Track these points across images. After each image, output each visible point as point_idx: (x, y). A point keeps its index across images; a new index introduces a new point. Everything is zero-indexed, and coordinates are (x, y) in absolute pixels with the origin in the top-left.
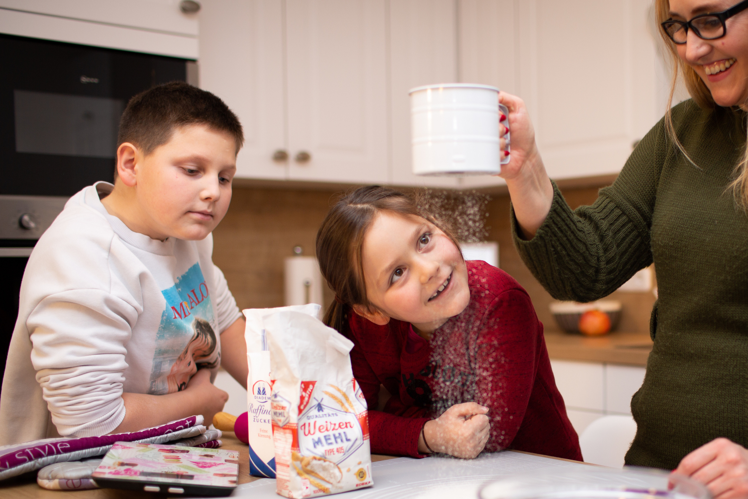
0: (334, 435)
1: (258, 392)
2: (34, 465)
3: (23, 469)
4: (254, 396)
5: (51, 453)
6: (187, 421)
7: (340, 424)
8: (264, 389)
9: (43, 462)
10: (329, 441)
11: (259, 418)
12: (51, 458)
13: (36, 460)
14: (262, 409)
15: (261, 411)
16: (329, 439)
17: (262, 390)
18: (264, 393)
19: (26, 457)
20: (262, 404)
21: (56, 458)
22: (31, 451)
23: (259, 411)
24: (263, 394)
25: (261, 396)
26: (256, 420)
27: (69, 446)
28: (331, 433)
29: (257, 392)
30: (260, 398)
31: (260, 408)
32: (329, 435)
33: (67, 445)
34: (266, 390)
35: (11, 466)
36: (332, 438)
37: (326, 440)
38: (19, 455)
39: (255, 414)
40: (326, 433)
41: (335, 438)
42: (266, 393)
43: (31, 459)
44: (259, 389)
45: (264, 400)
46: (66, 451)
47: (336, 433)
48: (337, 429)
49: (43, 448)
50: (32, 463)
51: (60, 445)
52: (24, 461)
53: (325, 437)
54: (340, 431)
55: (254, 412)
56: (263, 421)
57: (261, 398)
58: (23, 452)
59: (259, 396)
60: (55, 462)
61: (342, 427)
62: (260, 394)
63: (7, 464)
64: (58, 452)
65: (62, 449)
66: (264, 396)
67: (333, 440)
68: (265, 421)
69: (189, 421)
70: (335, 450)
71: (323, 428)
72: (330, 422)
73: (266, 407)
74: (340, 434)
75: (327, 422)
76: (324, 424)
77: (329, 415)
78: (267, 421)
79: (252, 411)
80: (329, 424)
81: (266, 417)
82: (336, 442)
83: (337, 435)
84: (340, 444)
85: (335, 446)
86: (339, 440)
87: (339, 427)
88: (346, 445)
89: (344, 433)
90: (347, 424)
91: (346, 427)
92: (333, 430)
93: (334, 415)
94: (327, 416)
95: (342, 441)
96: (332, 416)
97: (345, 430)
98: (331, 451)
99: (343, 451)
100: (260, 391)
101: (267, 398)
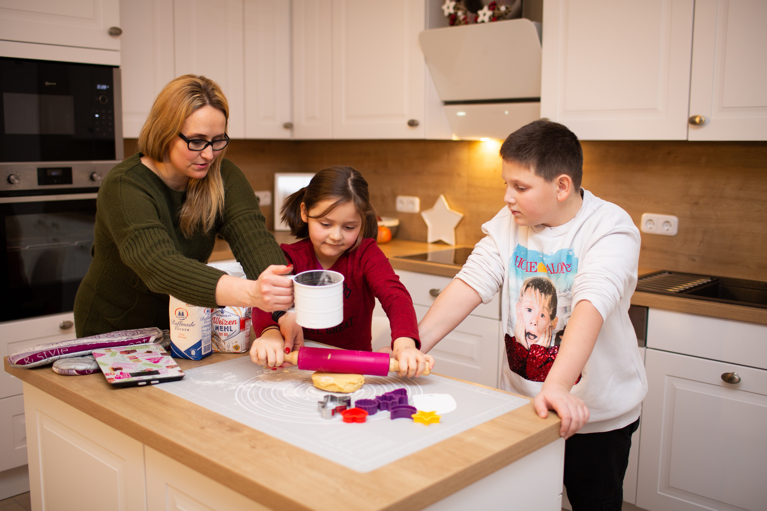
0: (225, 327)
1: (179, 314)
2: (47, 361)
3: (41, 363)
4: (176, 316)
5: (56, 354)
7: (230, 321)
8: (183, 313)
9: (52, 359)
10: (222, 329)
11: (179, 328)
12: (57, 357)
13: (48, 358)
14: (181, 323)
15: (181, 324)
16: (222, 328)
17: (181, 313)
18: (183, 315)
19: (43, 357)
20: (181, 321)
21: (60, 357)
22: (46, 353)
23: (179, 324)
25: (181, 316)
26: (177, 329)
27: (67, 350)
28: (223, 325)
29: (178, 314)
30: (180, 317)
31: (180, 323)
32: (222, 326)
33: (66, 350)
34: (184, 313)
35: (34, 361)
36: (224, 328)
37: (220, 328)
38: (39, 356)
39: (176, 326)
40: (221, 325)
42: (184, 315)
43: (45, 358)
44: (179, 312)
45: (183, 319)
46: (65, 353)
47: (226, 326)
49: (52, 351)
50: (46, 360)
51: (62, 350)
52: (41, 359)
53: (220, 326)
54: (229, 325)
55: (176, 324)
56: (181, 329)
58: (42, 354)
59: (179, 316)
60: (59, 359)
61: (230, 323)
62: (180, 315)
63: (32, 360)
64: (61, 354)
65: (62, 352)
66: (183, 316)
67: (223, 329)
68: (183, 330)
70: (223, 334)
71: (220, 322)
72: (225, 320)
73: (184, 322)
74: (228, 327)
75: (223, 320)
76: (222, 320)
77: (226, 316)
78: (184, 330)
79: (175, 324)
80: (224, 321)
81: (184, 327)
82: (225, 331)
83: (226, 327)
84: (226, 332)
85: (223, 332)
86: (226, 330)
87: (229, 323)
88: (229, 333)
89: (230, 327)
90: (234, 322)
91: (233, 324)
92: (225, 324)
93: (229, 316)
94: (225, 316)
95: (228, 330)
96: (228, 316)
97: (231, 325)
98: (221, 334)
99: (227, 335)
100: (180, 314)
101: (185, 318)
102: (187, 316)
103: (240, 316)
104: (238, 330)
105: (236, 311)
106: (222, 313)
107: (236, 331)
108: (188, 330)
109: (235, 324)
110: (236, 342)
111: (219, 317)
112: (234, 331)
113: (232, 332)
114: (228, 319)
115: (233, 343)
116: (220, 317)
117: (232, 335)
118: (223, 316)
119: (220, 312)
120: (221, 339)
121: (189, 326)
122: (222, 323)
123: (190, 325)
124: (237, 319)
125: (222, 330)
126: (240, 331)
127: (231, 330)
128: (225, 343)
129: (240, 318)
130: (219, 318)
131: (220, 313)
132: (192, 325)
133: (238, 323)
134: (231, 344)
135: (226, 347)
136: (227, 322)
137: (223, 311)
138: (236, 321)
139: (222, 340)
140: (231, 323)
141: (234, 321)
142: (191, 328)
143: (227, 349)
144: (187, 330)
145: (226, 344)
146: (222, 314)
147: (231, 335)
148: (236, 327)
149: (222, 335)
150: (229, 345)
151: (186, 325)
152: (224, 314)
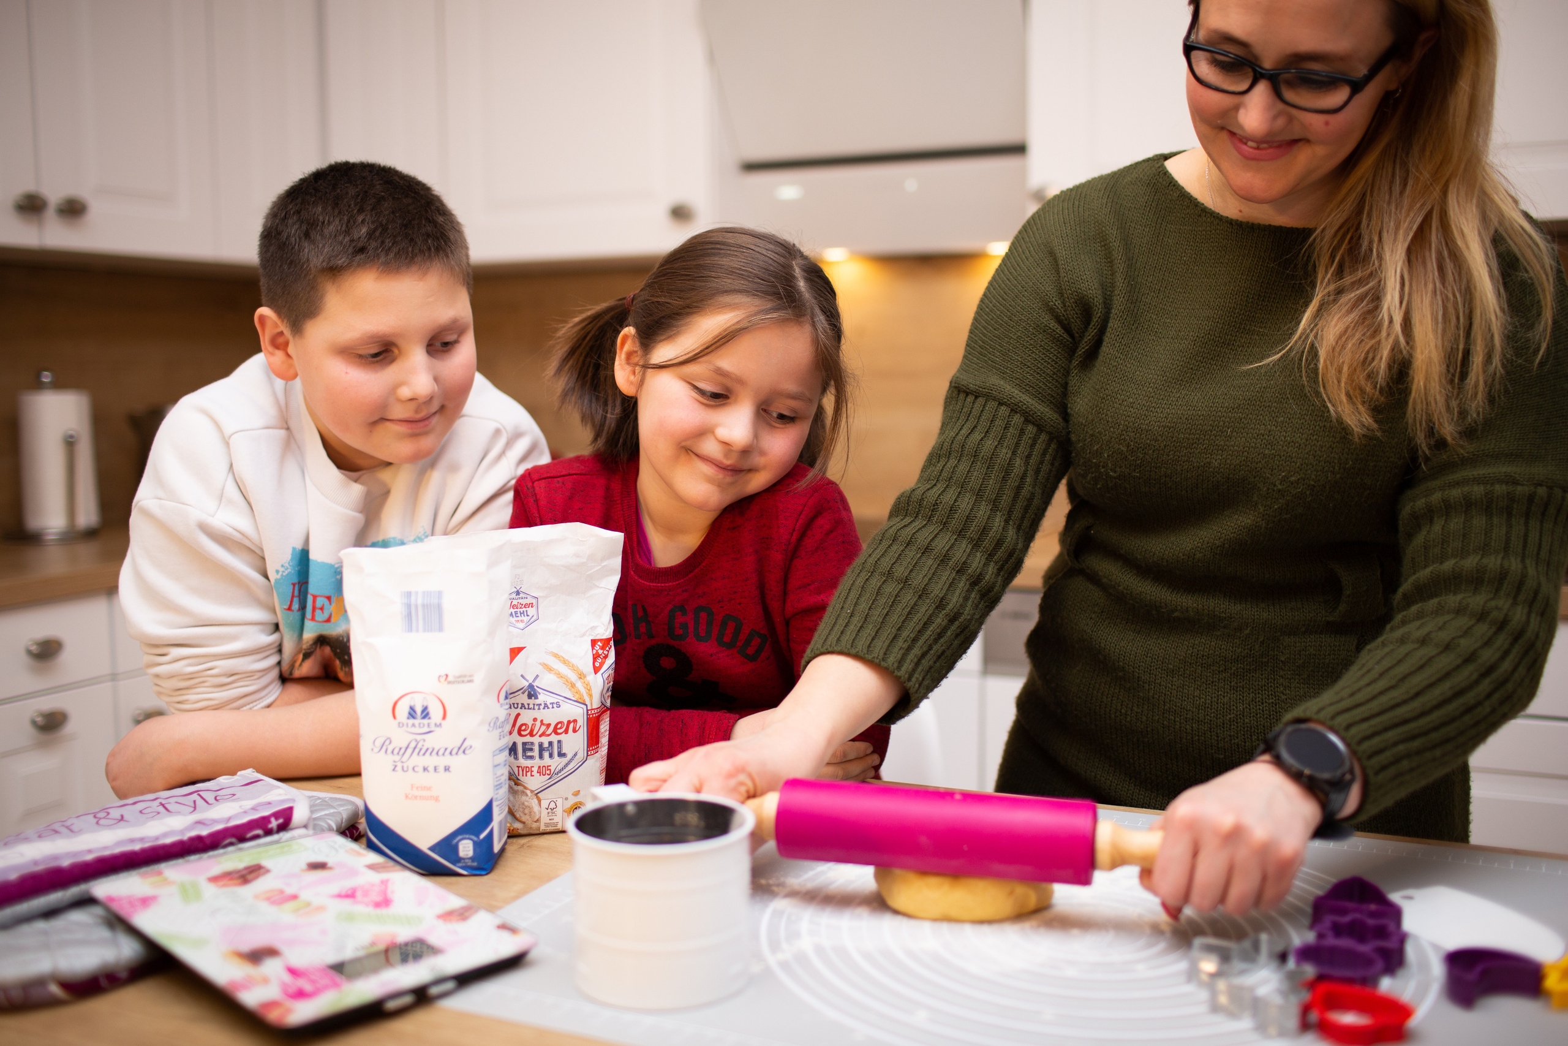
0: (541, 745)
1: (410, 714)
4: (397, 722)
6: (273, 819)
7: (557, 724)
8: (425, 709)
10: (529, 754)
11: (410, 763)
14: (419, 746)
15: (417, 750)
16: (531, 750)
17: (419, 710)
18: (425, 714)
20: (419, 737)
23: (410, 751)
24: (424, 718)
25: (416, 722)
26: (399, 768)
28: (536, 740)
29: (406, 714)
30: (413, 725)
31: (413, 745)
32: (532, 743)
34: (428, 709)
36: (536, 748)
37: (525, 750)
39: (397, 758)
40: (528, 739)
41: (542, 749)
42: (432, 714)
44: (413, 707)
45: (426, 729)
47: (545, 741)
48: (549, 735)
53: (524, 744)
54: (554, 738)
55: (396, 751)
56: (419, 769)
57: (417, 725)
59: (411, 721)
61: (558, 731)
62: (414, 718)
66: (426, 721)
67: (536, 753)
68: (425, 769)
69: (277, 819)
70: (535, 769)
71: (524, 730)
72: (542, 721)
73: (431, 741)
74: (551, 743)
75: (535, 720)
76: (530, 724)
77: (546, 706)
78: (431, 769)
79: (390, 751)
80: (538, 723)
81: (430, 761)
82: (541, 757)
83: (546, 745)
84: (547, 761)
85: (536, 763)
86: (546, 754)
87: (555, 731)
88: (556, 763)
89: (559, 742)
90: (568, 726)
91: (566, 732)
92: (540, 736)
93: (555, 706)
94: (542, 707)
95: (551, 756)
96: (550, 706)
97: (562, 737)
98: (528, 770)
99: (548, 772)
100: (415, 712)
101: (432, 725)
102: (444, 718)
103: (588, 703)
104: (581, 755)
105: (573, 685)
106: (530, 696)
107: (575, 755)
108: (447, 769)
109: (575, 731)
110: (577, 793)
111: (518, 711)
112: (569, 757)
113: (564, 760)
114: (551, 717)
115: (566, 799)
116: (523, 712)
117: (565, 771)
118: (536, 707)
119: (523, 693)
120: (525, 788)
121: (451, 753)
122: (532, 731)
123: (454, 752)
124: (578, 713)
125: (531, 757)
126: (588, 755)
127: (561, 755)
128: (539, 801)
129: (588, 710)
130: (518, 715)
131: (523, 699)
132: (462, 749)
133: (582, 728)
134: (560, 802)
135: (544, 812)
136: (549, 725)
137: (534, 690)
138: (575, 721)
139: (532, 791)
140: (561, 728)
141: (569, 722)
142: (456, 762)
143: (545, 819)
144: (441, 769)
145: (545, 804)
146: (532, 701)
147: (562, 769)
148: (575, 742)
149: (529, 774)
150: (552, 805)
151: (441, 753)
152: (537, 702)
